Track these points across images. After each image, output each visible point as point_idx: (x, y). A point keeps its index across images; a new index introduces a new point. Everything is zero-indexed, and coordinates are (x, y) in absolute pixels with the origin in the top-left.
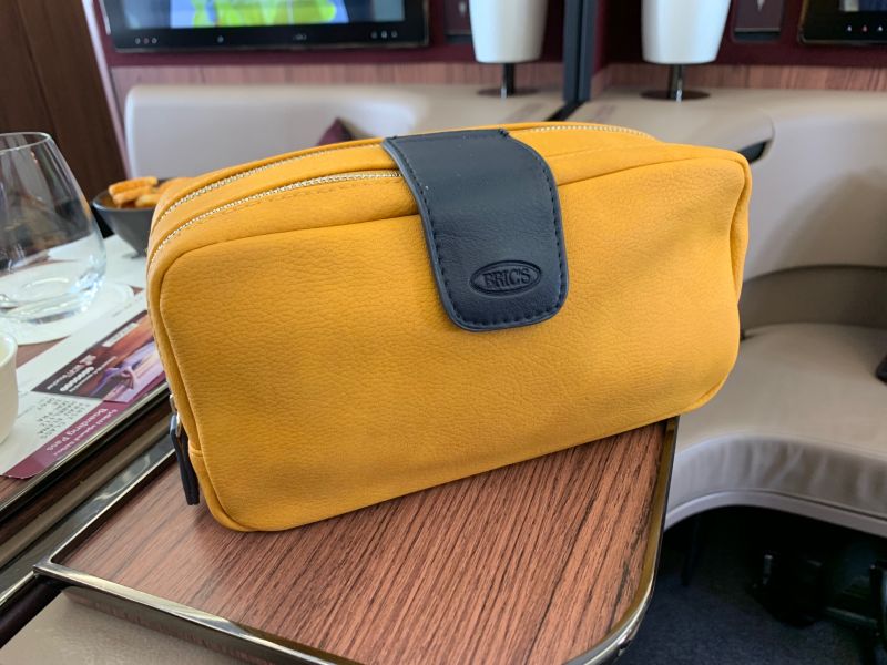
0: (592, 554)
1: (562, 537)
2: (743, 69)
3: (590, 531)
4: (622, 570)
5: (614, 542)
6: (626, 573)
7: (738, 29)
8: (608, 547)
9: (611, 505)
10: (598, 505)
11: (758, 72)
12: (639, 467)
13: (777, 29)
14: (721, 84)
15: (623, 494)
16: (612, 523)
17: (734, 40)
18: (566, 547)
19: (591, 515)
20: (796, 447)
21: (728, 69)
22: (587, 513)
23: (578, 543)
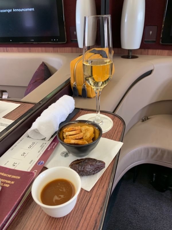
0: (88, 217)
1: (80, 211)
2: (147, 50)
3: (88, 209)
4: (95, 222)
5: (94, 212)
6: (96, 223)
7: (145, 40)
8: (92, 214)
9: (95, 199)
10: (91, 199)
11: (150, 51)
12: (104, 185)
13: (155, 40)
14: (141, 54)
15: (99, 195)
16: (94, 205)
17: (144, 43)
18: (81, 215)
19: (89, 203)
20: (160, 149)
21: (143, 50)
22: (88, 202)
23: (84, 213)
